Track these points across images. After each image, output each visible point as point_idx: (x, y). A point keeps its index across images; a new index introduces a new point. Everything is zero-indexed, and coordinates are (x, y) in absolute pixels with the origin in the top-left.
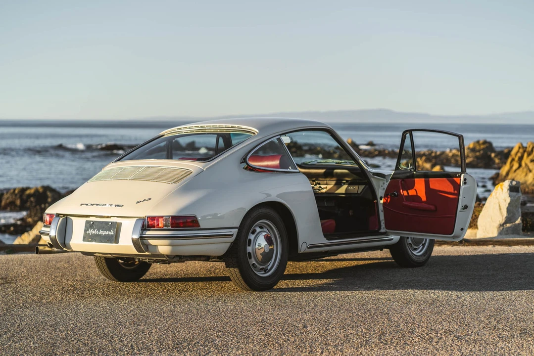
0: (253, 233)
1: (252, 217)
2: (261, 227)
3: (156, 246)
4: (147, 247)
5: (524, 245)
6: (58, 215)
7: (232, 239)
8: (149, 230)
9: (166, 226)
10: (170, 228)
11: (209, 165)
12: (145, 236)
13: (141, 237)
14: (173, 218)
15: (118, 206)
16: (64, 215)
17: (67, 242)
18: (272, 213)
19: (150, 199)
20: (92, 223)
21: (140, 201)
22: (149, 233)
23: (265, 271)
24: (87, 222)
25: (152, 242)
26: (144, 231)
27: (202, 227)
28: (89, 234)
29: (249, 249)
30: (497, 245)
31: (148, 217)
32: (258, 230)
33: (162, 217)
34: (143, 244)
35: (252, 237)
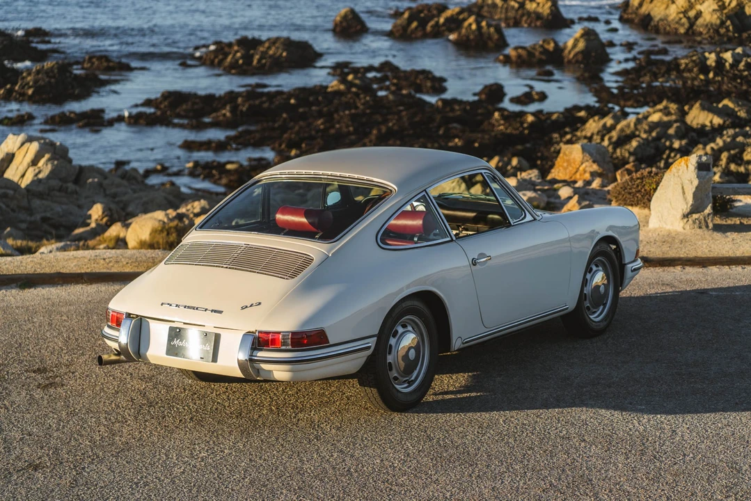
0: (394, 336)
1: (393, 316)
2: (404, 326)
3: (270, 371)
4: (258, 371)
5: (723, 265)
6: (129, 315)
7: (369, 352)
8: (261, 350)
9: (284, 345)
10: (290, 347)
11: (335, 247)
12: (256, 358)
13: (251, 360)
14: (293, 333)
15: (215, 311)
16: (137, 316)
17: (142, 351)
18: (417, 304)
19: (260, 304)
20: (178, 330)
21: (247, 307)
22: (261, 354)
23: (409, 382)
24: (171, 329)
25: (265, 366)
26: (255, 352)
27: (332, 341)
28: (174, 345)
29: (390, 359)
30: (687, 265)
31: (259, 332)
32: (401, 330)
33: (279, 333)
34: (253, 368)
35: (393, 341)
